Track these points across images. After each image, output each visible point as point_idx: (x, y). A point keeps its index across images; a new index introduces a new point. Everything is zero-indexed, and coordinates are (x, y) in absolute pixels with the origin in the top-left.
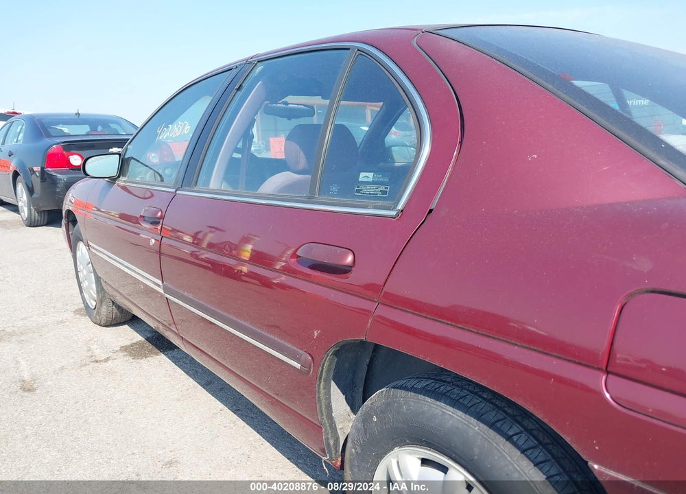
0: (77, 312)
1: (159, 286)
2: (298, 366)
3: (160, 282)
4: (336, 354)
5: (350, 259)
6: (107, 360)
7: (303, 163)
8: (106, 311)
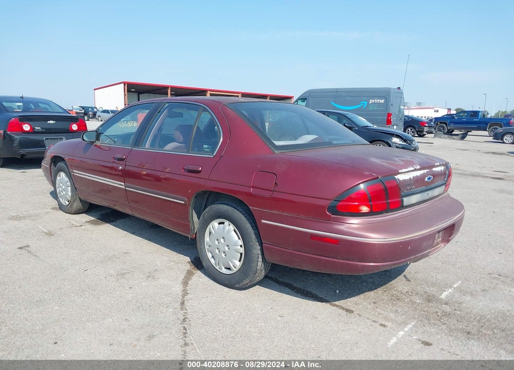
0: (53, 209)
1: (122, 185)
2: (183, 202)
3: (123, 184)
4: (195, 197)
5: (200, 169)
6: (81, 226)
7: (181, 139)
8: (77, 205)
